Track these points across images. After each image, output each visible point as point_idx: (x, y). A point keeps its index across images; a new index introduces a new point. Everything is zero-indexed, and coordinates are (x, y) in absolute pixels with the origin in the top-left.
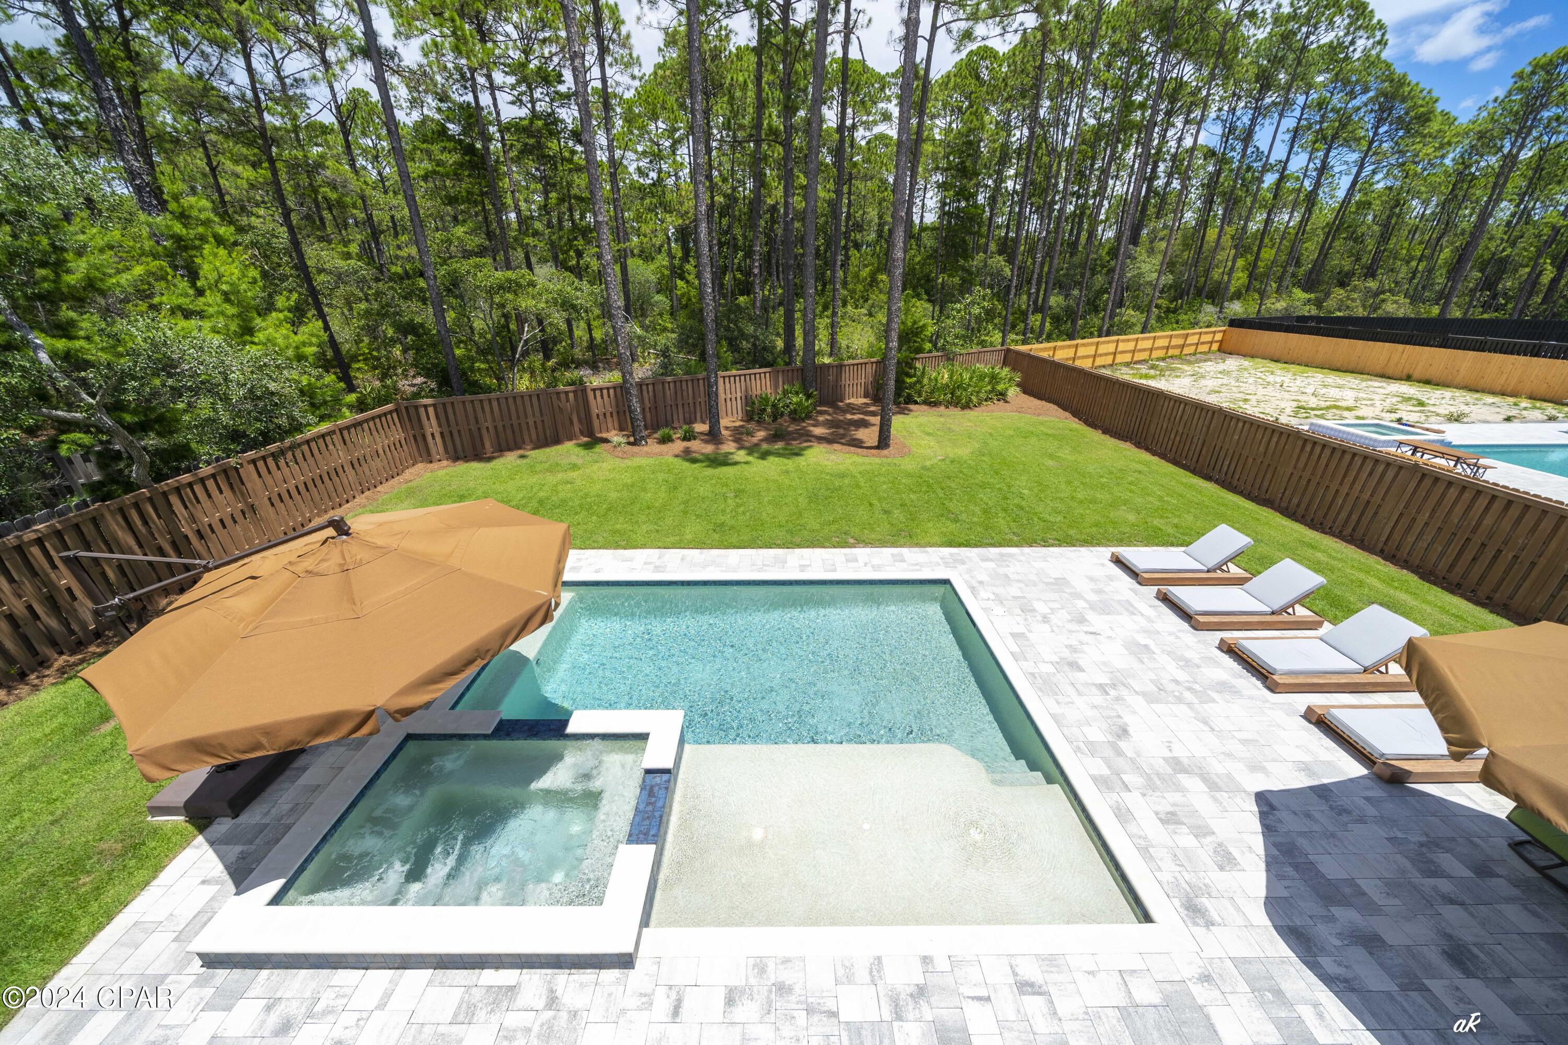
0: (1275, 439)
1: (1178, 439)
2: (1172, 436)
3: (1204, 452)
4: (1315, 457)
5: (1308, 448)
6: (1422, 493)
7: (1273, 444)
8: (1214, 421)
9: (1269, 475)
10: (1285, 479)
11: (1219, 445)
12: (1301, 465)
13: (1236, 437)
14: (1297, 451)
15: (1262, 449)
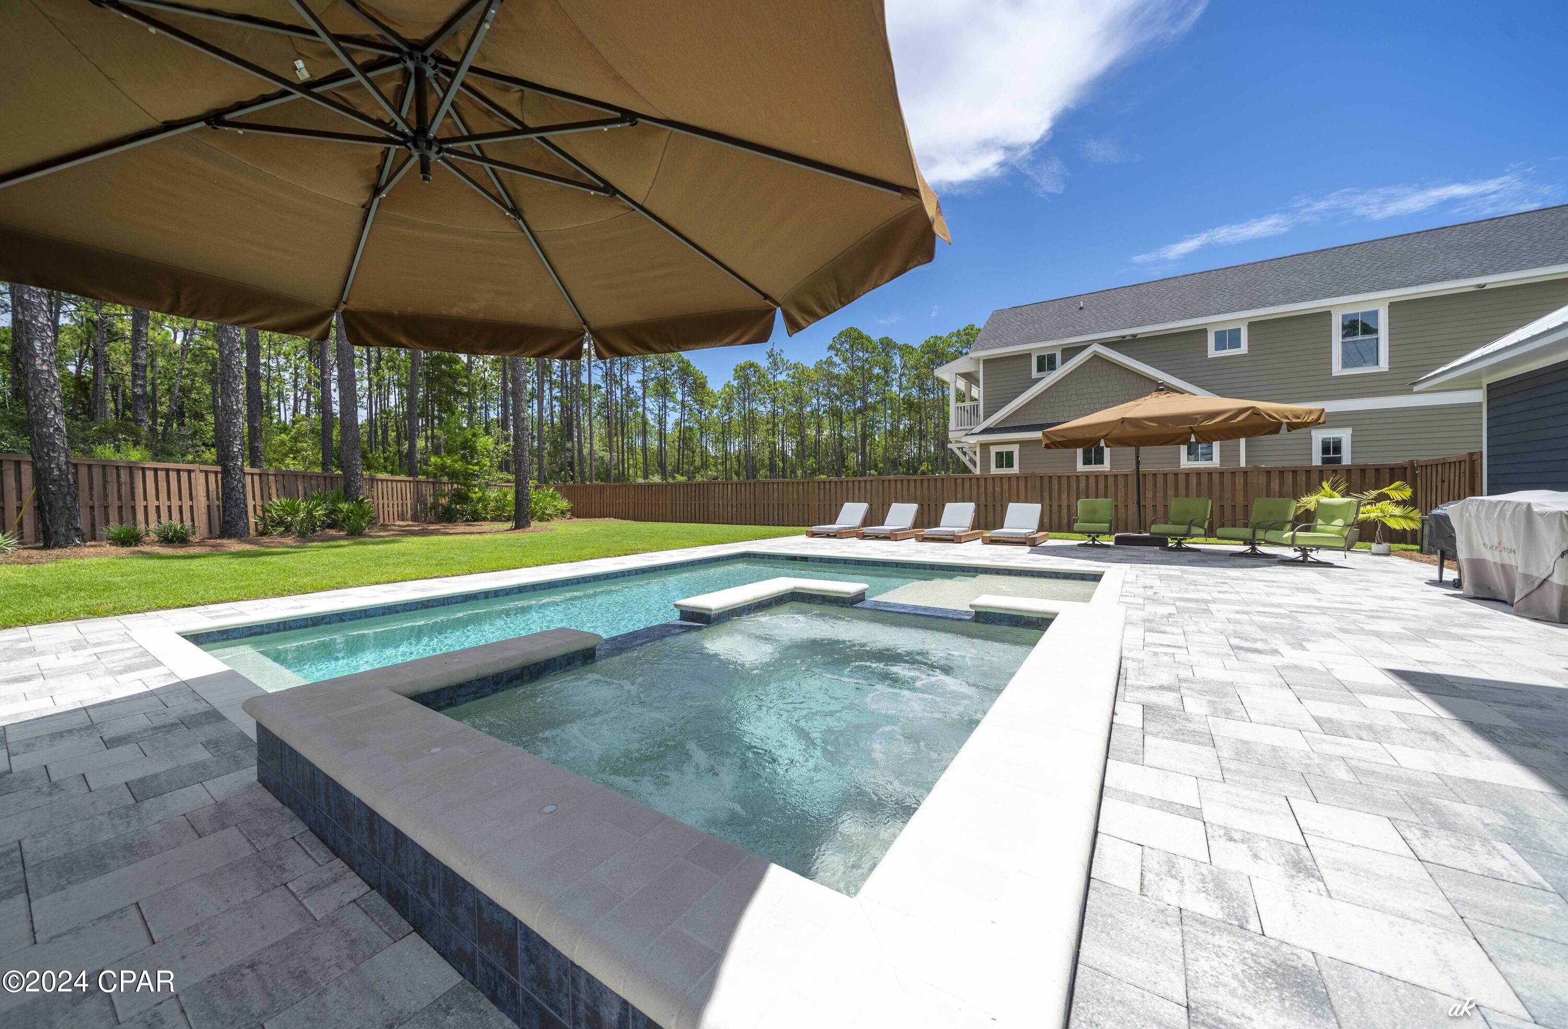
0: (801, 487)
1: (735, 509)
2: (730, 509)
3: (757, 512)
4: (827, 490)
5: (822, 486)
6: (886, 490)
7: (801, 491)
8: (757, 489)
9: (806, 511)
10: (817, 508)
11: (766, 503)
12: (822, 497)
13: (776, 494)
14: (817, 490)
15: (795, 496)
